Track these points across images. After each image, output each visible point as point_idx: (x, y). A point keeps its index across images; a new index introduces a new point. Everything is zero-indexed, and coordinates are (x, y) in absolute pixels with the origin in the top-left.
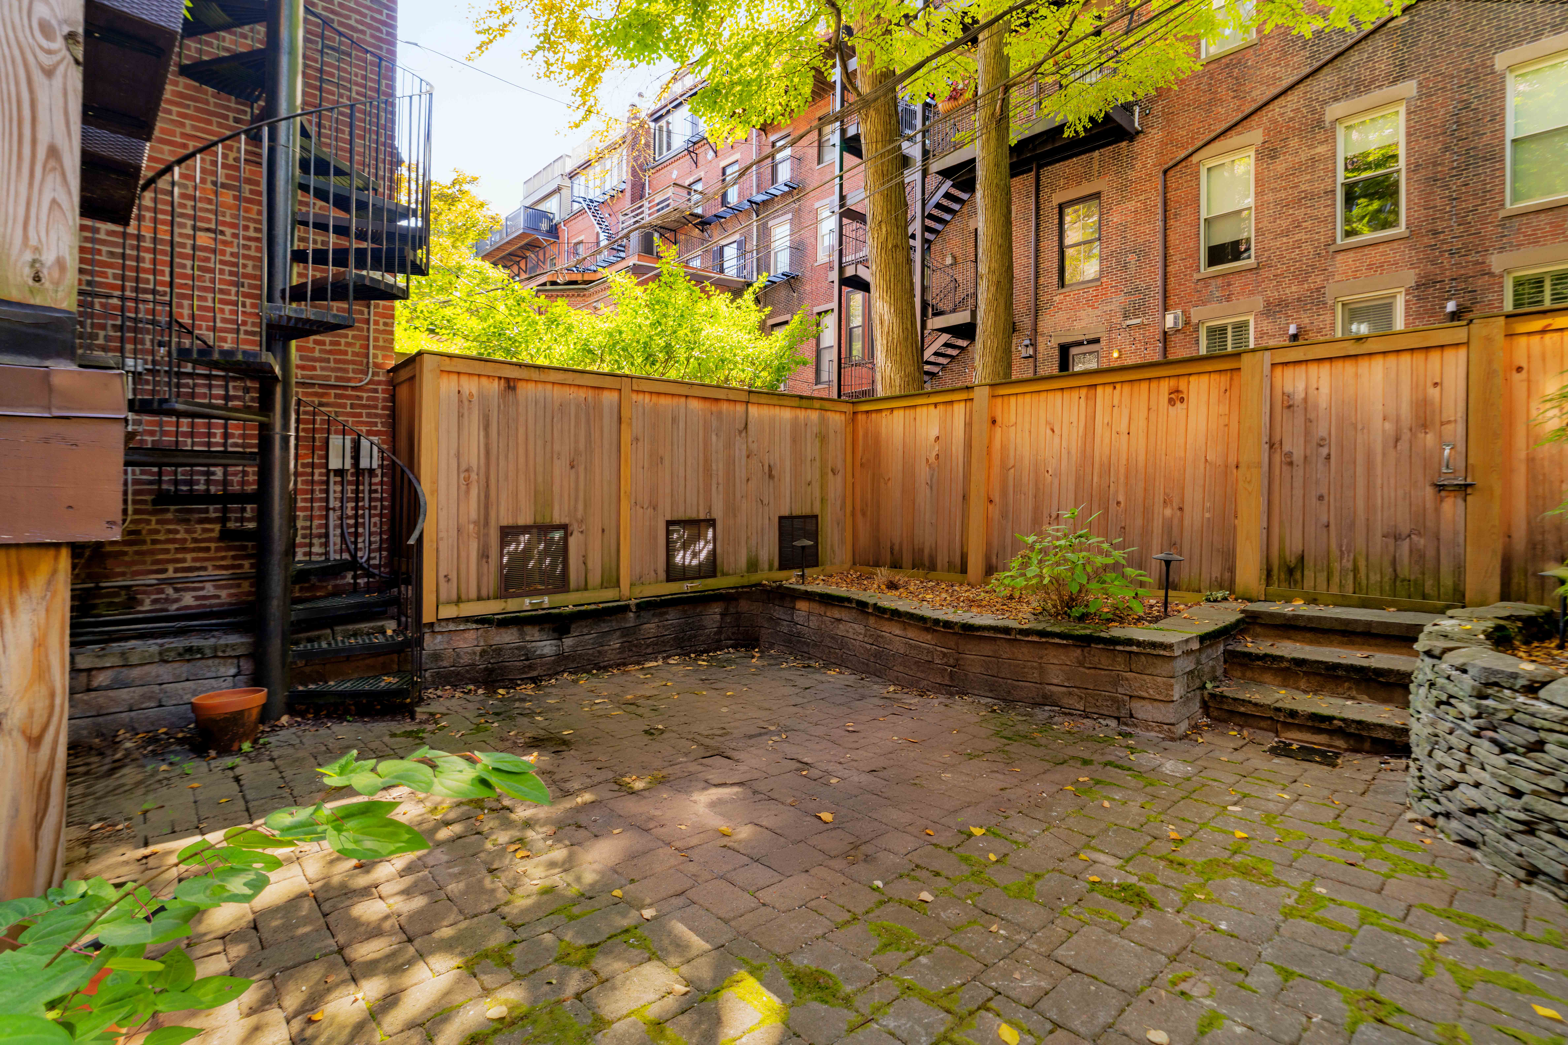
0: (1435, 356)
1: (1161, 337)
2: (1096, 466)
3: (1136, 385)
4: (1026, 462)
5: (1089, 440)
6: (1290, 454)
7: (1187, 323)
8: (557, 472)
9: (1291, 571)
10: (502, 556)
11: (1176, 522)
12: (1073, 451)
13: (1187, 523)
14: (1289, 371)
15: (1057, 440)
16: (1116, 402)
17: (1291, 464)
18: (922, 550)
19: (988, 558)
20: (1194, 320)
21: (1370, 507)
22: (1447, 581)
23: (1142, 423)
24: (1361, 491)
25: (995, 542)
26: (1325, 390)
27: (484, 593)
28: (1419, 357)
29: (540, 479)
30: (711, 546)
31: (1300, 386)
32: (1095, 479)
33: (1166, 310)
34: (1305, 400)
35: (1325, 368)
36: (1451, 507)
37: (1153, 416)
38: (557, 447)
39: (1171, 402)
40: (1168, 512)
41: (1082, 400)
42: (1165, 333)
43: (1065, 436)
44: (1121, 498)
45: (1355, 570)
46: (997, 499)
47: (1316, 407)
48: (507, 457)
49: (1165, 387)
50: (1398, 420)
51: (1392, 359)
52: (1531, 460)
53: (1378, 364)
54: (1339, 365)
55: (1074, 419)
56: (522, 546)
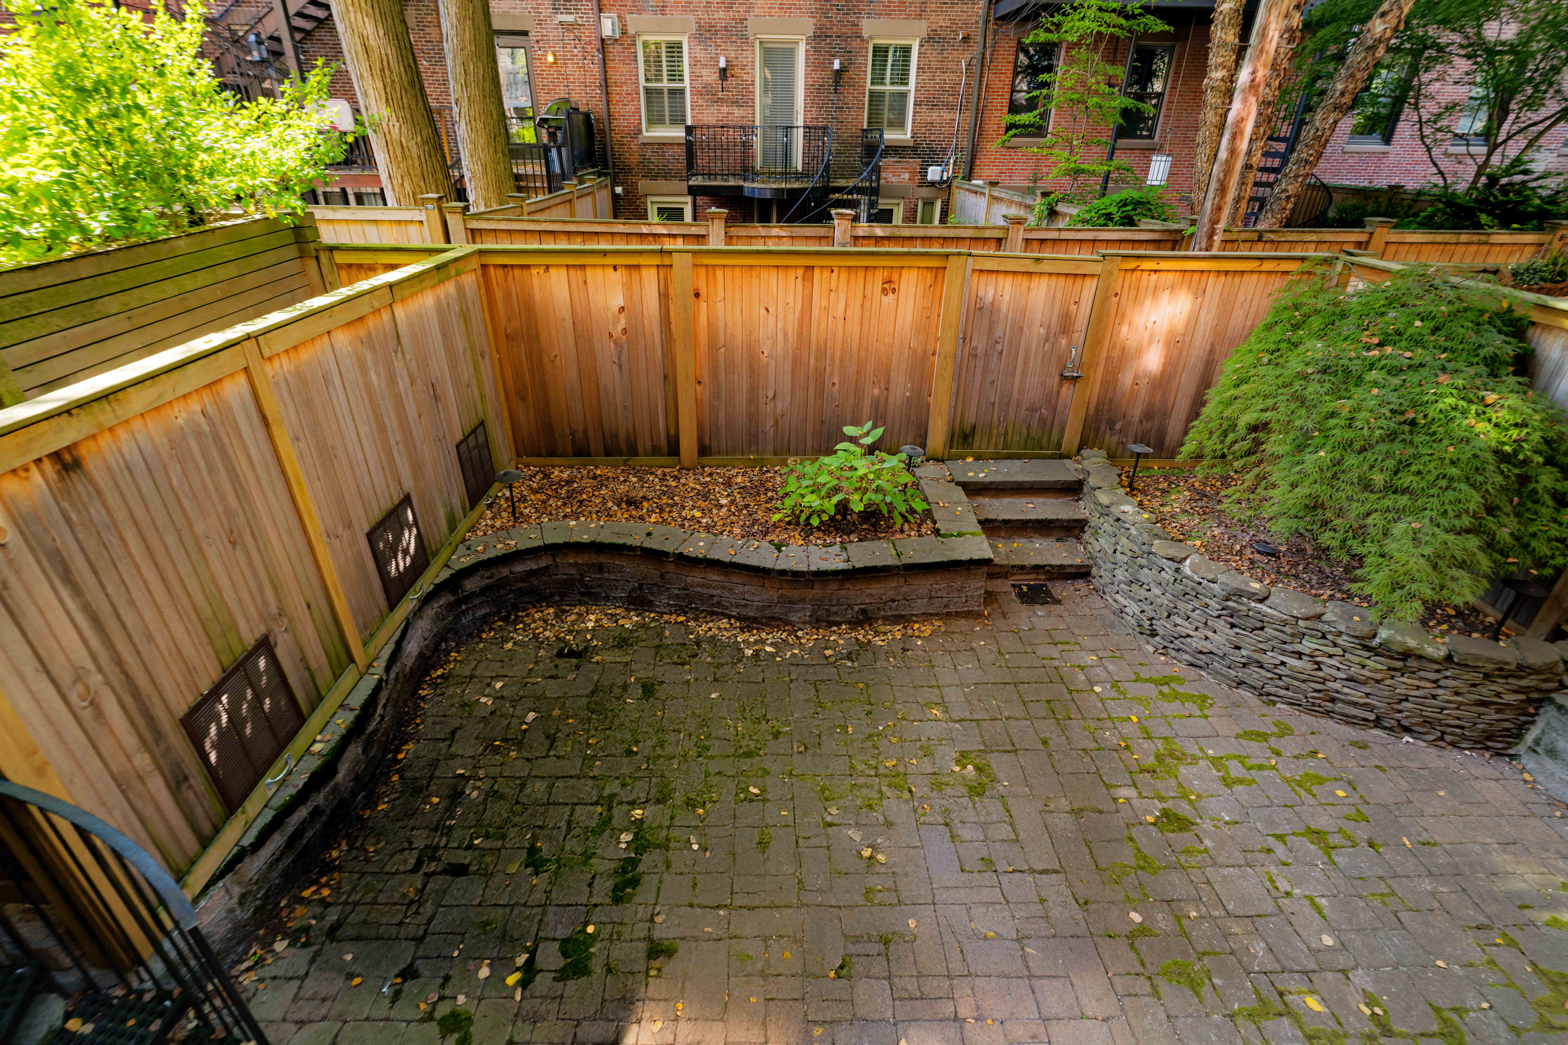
0: (1079, 281)
1: (599, 46)
2: (813, 348)
3: (854, 270)
4: (739, 341)
5: (805, 323)
6: (975, 348)
7: (624, 33)
8: (217, 567)
9: (966, 437)
10: (205, 757)
11: (882, 400)
12: (790, 333)
13: (891, 400)
14: (984, 278)
15: (771, 320)
16: (833, 287)
17: (976, 356)
18: (615, 436)
19: (700, 440)
20: (631, 31)
21: (1021, 391)
22: (1055, 437)
23: (858, 310)
24: (1018, 379)
25: (707, 424)
26: (1006, 298)
27: (206, 827)
28: (1070, 280)
29: (199, 598)
30: (415, 531)
31: (991, 293)
32: (812, 362)
33: (600, 11)
34: (993, 303)
35: (1010, 278)
36: (1067, 390)
37: (867, 304)
38: (200, 528)
39: (884, 291)
40: (876, 392)
41: (799, 280)
42: (603, 40)
43: (780, 317)
44: (836, 380)
45: (1006, 434)
46: (706, 380)
47: (999, 311)
48: (131, 602)
49: (880, 276)
50: (1049, 327)
51: (1054, 279)
52: (1108, 358)
53: (1045, 280)
54: (1019, 277)
55: (790, 300)
56: (224, 718)
